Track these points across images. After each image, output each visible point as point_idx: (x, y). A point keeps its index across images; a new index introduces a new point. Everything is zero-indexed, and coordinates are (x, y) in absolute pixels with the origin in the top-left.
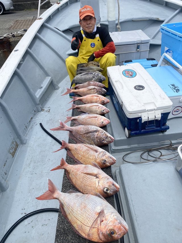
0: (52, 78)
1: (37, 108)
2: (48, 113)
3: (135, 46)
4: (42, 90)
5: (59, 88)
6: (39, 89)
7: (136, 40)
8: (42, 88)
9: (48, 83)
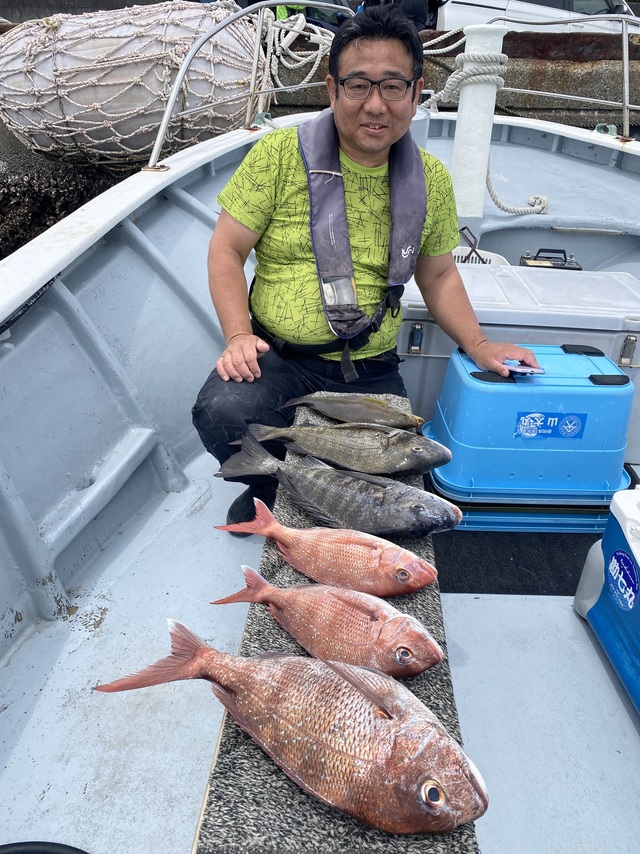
0: (154, 434)
1: (37, 599)
2: (88, 634)
3: (611, 339)
4: (92, 493)
5: (185, 483)
6: (74, 493)
7: (621, 316)
8: (92, 483)
9: (130, 462)
